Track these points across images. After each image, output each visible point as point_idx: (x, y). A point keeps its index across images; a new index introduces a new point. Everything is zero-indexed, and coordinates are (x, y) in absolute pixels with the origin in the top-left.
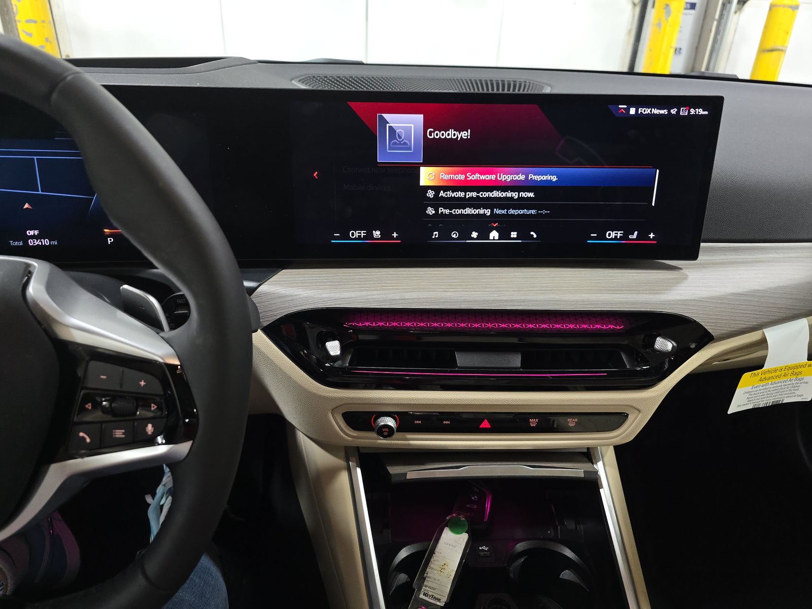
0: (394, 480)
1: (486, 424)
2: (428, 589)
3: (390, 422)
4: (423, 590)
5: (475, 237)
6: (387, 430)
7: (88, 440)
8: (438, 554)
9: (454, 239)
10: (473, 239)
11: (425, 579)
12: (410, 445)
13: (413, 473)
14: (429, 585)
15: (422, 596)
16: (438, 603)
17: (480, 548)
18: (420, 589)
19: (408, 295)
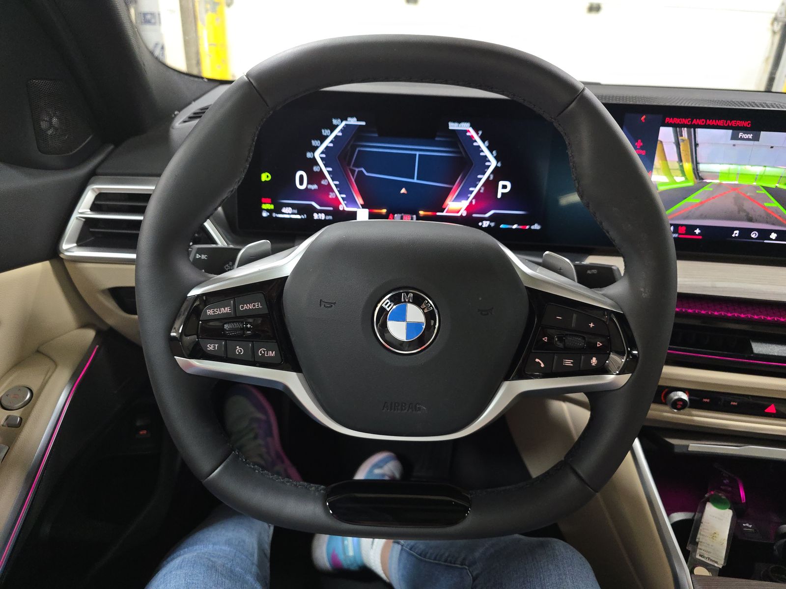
0: (676, 450)
1: (771, 409)
2: (704, 552)
3: (685, 397)
4: (697, 552)
5: (774, 238)
6: (681, 403)
7: (542, 365)
8: (705, 524)
9: (753, 238)
10: (772, 240)
11: (697, 544)
12: (693, 421)
13: (695, 446)
14: (704, 549)
15: (698, 557)
16: (716, 565)
17: (744, 525)
18: (695, 551)
19: (719, 284)
